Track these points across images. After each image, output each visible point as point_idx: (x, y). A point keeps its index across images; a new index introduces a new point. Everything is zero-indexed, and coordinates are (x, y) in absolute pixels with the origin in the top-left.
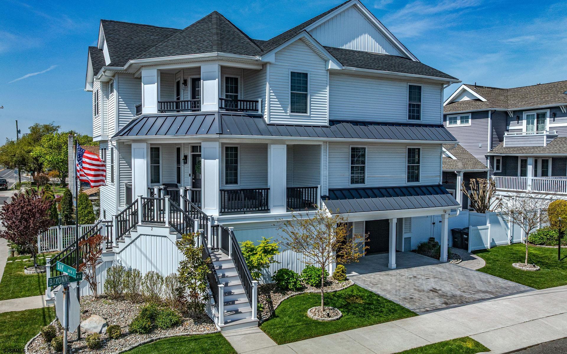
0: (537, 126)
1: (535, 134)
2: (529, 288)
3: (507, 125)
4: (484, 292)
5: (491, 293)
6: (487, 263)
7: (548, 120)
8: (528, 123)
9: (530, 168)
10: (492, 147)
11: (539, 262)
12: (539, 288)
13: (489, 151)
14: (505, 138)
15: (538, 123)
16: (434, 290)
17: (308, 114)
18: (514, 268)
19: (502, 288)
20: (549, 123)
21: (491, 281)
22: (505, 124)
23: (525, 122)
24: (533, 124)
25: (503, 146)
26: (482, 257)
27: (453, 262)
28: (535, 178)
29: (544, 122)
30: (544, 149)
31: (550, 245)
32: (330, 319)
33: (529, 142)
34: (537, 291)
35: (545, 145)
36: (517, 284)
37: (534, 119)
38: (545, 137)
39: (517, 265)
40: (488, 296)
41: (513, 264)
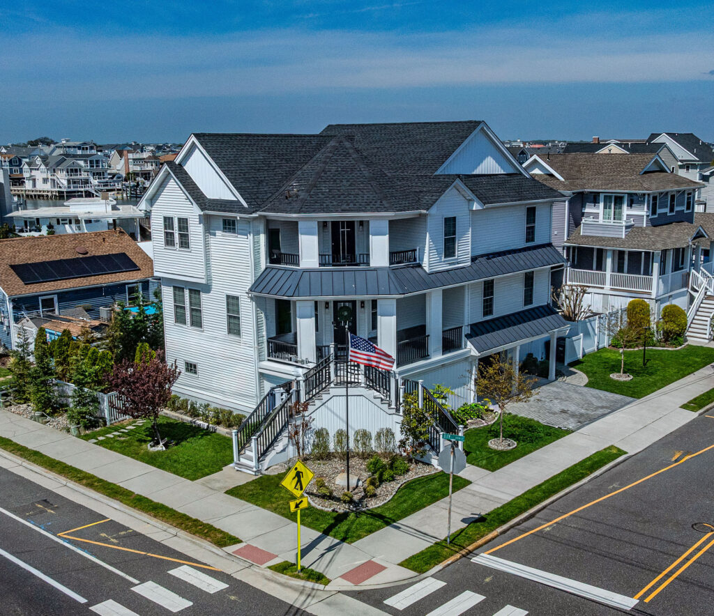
0: (615, 212)
1: (612, 224)
2: (632, 399)
3: (582, 207)
4: (602, 407)
5: (606, 407)
6: (589, 377)
7: (625, 206)
8: (605, 207)
9: (609, 262)
10: (568, 236)
11: (629, 370)
12: (639, 398)
13: (565, 239)
14: (582, 225)
15: (615, 208)
16: (563, 412)
17: (456, 257)
18: (612, 380)
19: (612, 401)
20: (626, 210)
21: (601, 396)
22: (580, 204)
23: (601, 205)
24: (610, 208)
25: (580, 233)
26: (581, 370)
27: (560, 379)
28: (614, 273)
29: (621, 208)
30: (623, 242)
31: (630, 347)
32: (511, 448)
33: (607, 232)
34: (638, 401)
35: (624, 237)
36: (622, 397)
37: (611, 202)
38: (624, 228)
39: (614, 376)
40: (607, 411)
41: (611, 376)
